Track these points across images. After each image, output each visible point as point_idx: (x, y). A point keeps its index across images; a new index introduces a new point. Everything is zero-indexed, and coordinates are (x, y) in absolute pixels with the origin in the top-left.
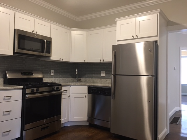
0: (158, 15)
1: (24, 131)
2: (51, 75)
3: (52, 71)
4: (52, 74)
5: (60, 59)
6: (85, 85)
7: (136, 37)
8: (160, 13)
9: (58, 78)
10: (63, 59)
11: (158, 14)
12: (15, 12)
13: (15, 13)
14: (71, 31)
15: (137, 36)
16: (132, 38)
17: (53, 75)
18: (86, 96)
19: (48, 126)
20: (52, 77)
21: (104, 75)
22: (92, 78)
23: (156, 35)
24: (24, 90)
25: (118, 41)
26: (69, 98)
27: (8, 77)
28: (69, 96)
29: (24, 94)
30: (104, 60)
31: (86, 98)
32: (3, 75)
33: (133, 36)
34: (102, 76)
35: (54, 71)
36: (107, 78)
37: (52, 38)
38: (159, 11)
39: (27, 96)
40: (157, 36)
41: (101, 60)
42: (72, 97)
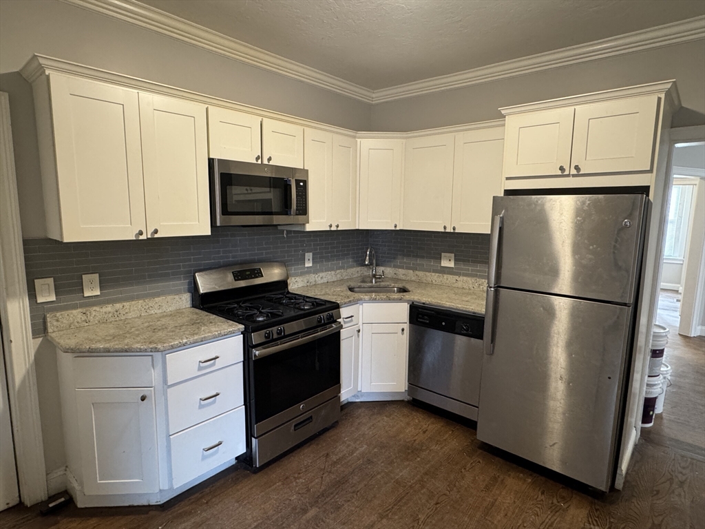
0: (659, 99)
1: (253, 439)
2: (306, 266)
3: (309, 256)
4: (309, 264)
5: (331, 226)
6: (400, 300)
7: (574, 172)
8: (668, 94)
9: (323, 272)
10: (337, 226)
11: (663, 96)
12: (206, 106)
13: (207, 109)
14: (359, 140)
15: (577, 168)
16: (559, 173)
17: (311, 265)
18: (403, 330)
19: (311, 417)
20: (309, 271)
21: (451, 264)
22: (414, 269)
23: (649, 169)
24: (246, 334)
25: (507, 179)
26: (358, 336)
27: (201, 292)
28: (359, 331)
29: (248, 347)
30: (454, 229)
31: (403, 334)
32: (189, 283)
33: (562, 169)
34: (443, 265)
35: (313, 255)
36: (459, 274)
37: (307, 170)
38: (669, 86)
39: (257, 352)
40: (651, 171)
41: (445, 228)
42: (366, 330)
